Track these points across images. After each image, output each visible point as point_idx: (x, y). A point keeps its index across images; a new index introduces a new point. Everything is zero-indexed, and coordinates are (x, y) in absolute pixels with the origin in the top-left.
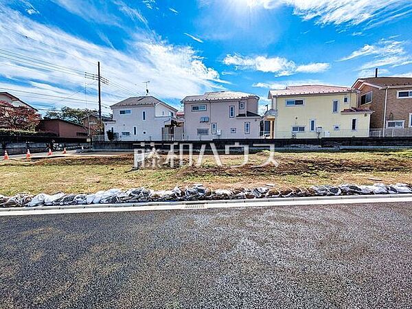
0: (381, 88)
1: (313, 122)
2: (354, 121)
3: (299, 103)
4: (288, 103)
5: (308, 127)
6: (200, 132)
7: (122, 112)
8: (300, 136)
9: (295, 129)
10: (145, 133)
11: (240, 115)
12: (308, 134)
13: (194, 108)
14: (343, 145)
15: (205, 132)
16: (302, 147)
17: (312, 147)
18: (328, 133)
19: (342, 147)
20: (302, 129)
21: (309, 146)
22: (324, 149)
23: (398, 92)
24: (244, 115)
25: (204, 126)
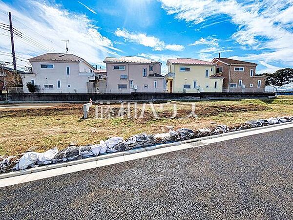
0: (228, 64)
1: (195, 82)
2: (216, 82)
3: (188, 69)
4: (181, 69)
5: (192, 86)
6: (121, 87)
7: (42, 66)
8: (188, 91)
9: (185, 86)
10: (69, 86)
11: (150, 75)
12: (192, 90)
13: (115, 68)
14: (211, 97)
15: (125, 87)
16: (190, 98)
17: (195, 98)
18: (203, 90)
19: (210, 98)
20: (189, 87)
21: (193, 97)
22: (202, 99)
23: (235, 67)
24: (153, 75)
25: (123, 83)
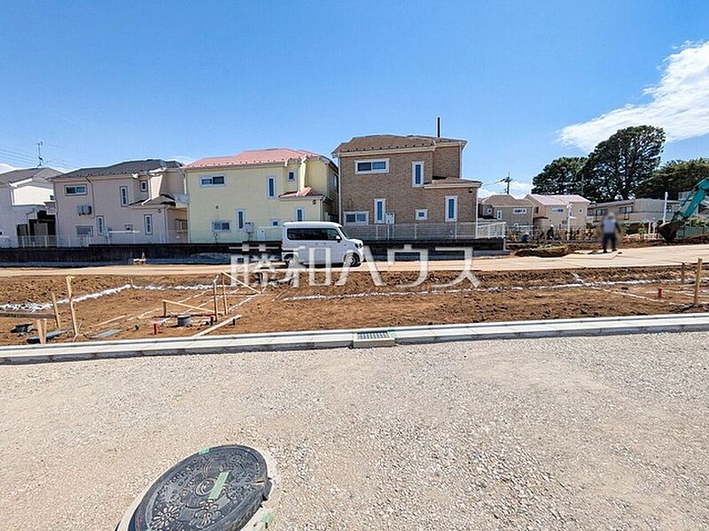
1: (241, 213)
2: (300, 212)
3: (218, 180)
4: (203, 181)
8: (224, 237)
9: (216, 226)
10: (1, 233)
13: (70, 191)
18: (261, 234)
20: (226, 226)
23: (357, 162)
25: (85, 221)
